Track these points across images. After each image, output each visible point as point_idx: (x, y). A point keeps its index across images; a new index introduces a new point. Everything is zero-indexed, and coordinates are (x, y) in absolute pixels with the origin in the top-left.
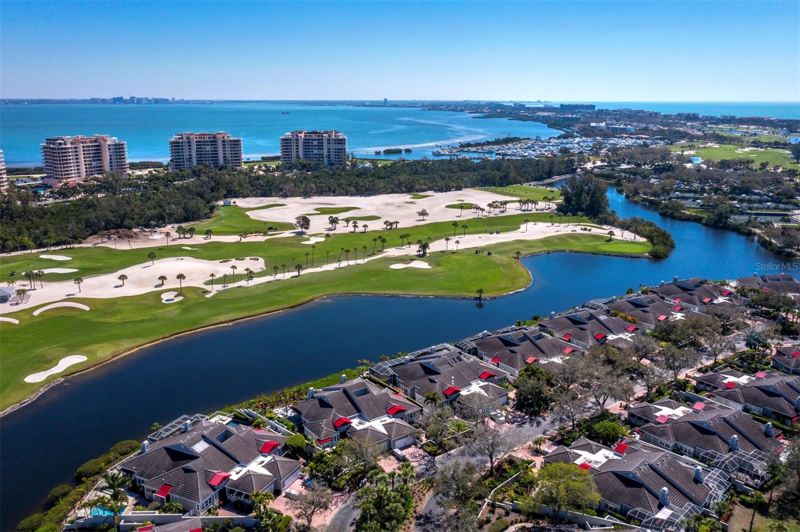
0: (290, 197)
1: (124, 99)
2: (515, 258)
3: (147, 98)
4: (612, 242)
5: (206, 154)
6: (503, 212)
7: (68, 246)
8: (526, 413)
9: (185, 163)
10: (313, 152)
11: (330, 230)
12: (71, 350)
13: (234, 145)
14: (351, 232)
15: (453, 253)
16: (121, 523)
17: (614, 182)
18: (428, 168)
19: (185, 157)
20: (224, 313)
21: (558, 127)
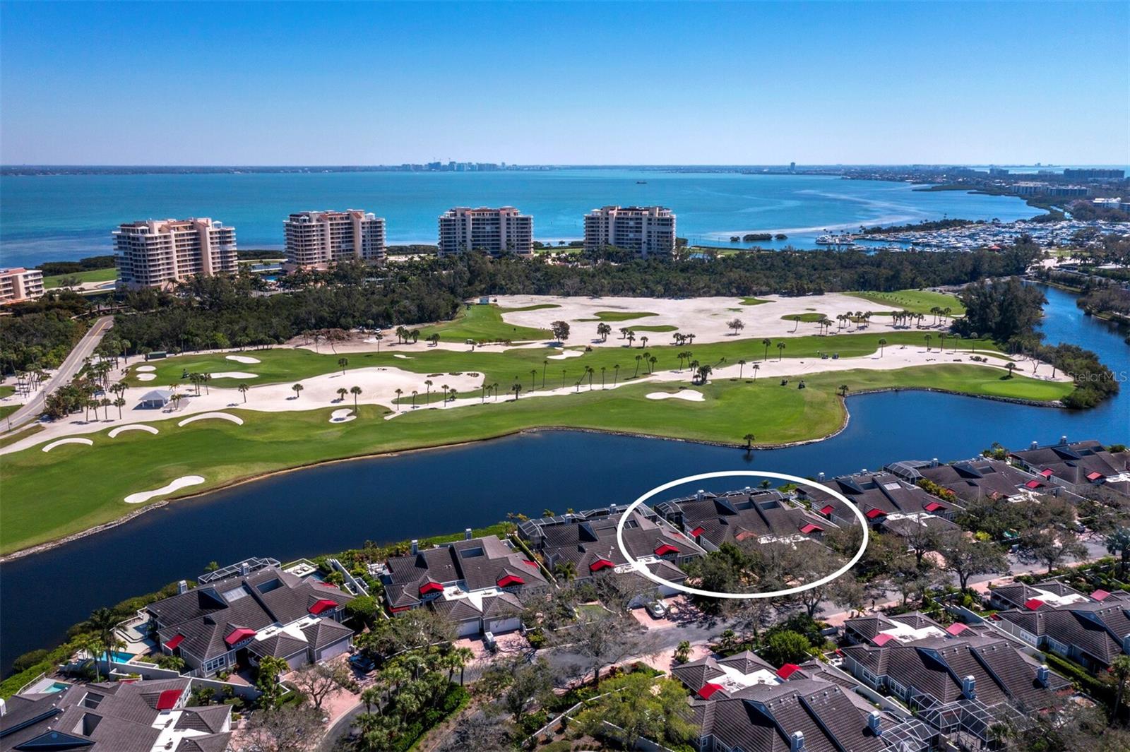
0: (573, 296)
1: (442, 164)
2: (839, 394)
3: (470, 163)
4: (1011, 380)
5: (484, 236)
6: (862, 328)
7: (266, 347)
8: (702, 610)
9: (457, 247)
10: (627, 235)
11: (598, 342)
12: (192, 470)
13: (522, 224)
14: (624, 346)
15: (749, 382)
16: (111, 672)
17: (1079, 290)
18: (790, 262)
19: (457, 240)
20: (393, 441)
21: (1043, 205)
